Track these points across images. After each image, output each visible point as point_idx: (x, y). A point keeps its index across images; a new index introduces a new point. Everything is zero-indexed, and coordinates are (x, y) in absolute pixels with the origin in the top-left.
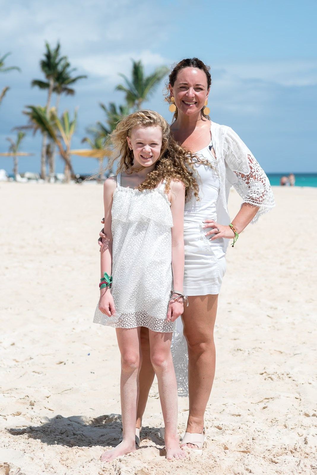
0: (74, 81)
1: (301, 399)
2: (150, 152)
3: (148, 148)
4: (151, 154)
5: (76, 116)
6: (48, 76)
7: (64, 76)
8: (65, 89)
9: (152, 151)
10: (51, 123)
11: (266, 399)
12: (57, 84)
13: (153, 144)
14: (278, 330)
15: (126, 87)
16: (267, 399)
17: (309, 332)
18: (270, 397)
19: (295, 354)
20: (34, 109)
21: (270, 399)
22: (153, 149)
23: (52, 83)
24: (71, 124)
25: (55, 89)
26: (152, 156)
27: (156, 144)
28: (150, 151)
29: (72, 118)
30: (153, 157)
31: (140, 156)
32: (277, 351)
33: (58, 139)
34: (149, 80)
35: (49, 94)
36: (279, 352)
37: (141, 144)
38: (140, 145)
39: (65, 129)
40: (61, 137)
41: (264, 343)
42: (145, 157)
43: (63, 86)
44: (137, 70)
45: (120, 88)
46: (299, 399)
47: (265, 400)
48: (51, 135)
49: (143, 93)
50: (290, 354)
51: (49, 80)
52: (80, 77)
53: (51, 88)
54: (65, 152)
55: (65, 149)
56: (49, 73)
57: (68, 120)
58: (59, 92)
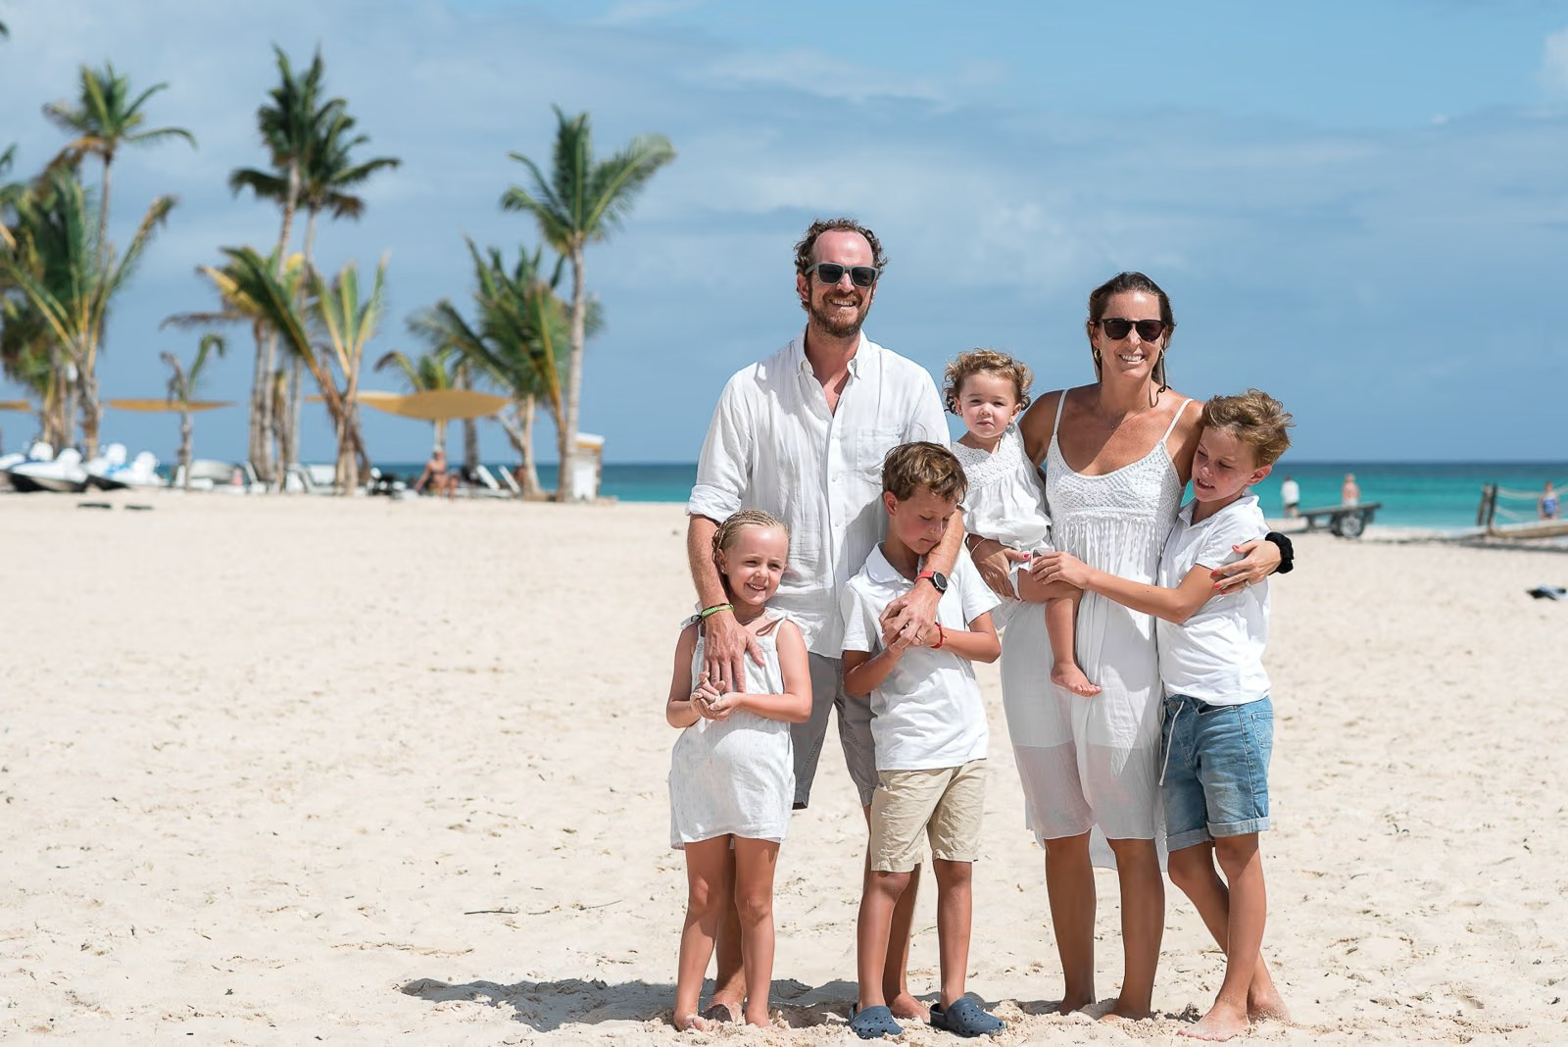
0: (362, 173)
1: (1413, 939)
5: (380, 280)
6: (281, 158)
7: (331, 157)
8: (333, 198)
11: (1341, 941)
12: (308, 182)
14: (1287, 836)
15: (535, 196)
16: (1344, 941)
17: (1360, 839)
18: (1349, 938)
19: (1353, 875)
20: (244, 255)
21: (1350, 941)
23: (295, 179)
24: (361, 317)
25: (305, 200)
29: (367, 289)
32: (1309, 872)
33: (318, 355)
34: (607, 173)
35: (287, 212)
36: (1314, 873)
39: (342, 325)
40: (328, 350)
43: (330, 188)
44: (570, 141)
45: (512, 201)
46: (1409, 941)
47: (1340, 943)
49: (586, 214)
50: (1341, 876)
51: (287, 171)
52: (378, 164)
53: (293, 194)
54: (342, 398)
55: (342, 387)
56: (286, 146)
57: (354, 298)
58: (313, 208)
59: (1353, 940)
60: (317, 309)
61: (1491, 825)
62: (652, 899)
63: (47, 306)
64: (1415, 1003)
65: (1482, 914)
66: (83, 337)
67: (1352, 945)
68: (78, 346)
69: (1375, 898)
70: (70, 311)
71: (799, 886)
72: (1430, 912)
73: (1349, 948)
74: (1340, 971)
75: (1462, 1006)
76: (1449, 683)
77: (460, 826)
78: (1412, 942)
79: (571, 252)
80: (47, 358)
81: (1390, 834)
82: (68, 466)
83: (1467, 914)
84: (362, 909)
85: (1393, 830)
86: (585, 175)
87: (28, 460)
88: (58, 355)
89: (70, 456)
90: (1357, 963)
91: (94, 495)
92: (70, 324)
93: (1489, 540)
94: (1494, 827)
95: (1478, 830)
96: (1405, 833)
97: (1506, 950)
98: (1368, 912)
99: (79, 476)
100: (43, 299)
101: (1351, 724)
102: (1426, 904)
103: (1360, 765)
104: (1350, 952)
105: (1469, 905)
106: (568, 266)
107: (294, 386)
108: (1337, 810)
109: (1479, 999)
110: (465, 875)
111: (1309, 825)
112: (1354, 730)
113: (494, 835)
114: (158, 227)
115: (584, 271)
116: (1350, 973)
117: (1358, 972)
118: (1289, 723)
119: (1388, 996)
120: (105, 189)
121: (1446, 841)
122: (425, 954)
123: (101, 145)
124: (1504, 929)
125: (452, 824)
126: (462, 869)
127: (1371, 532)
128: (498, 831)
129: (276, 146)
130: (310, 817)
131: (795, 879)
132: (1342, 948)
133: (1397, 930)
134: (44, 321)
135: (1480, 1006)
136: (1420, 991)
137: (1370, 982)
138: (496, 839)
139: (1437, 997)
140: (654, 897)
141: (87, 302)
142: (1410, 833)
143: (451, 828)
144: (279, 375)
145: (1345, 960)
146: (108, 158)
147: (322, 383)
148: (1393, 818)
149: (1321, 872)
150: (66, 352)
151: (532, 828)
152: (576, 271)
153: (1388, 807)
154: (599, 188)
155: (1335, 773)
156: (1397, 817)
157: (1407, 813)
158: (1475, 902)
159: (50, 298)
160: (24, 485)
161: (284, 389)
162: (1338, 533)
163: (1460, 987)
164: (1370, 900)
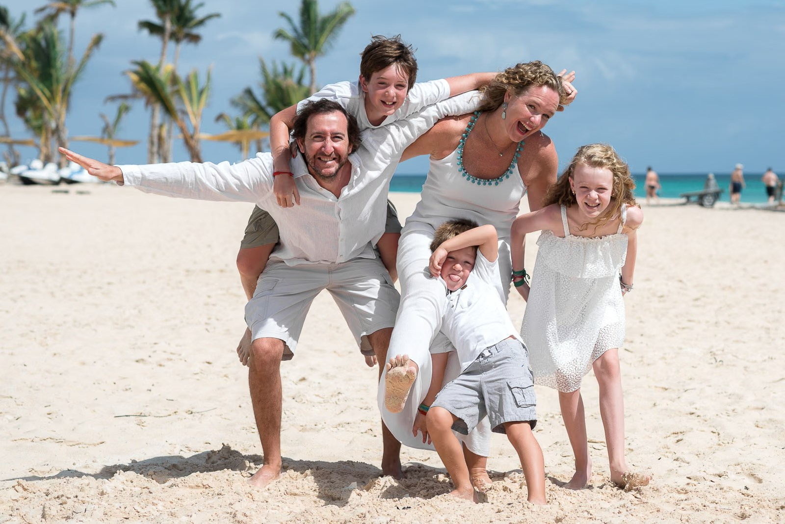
0: (201, 22)
1: (720, 432)
2: (596, 199)
3: (594, 194)
4: (598, 201)
5: (209, 78)
6: (161, 14)
7: (187, 14)
8: (188, 35)
9: (599, 198)
10: (168, 89)
11: (674, 433)
12: (175, 28)
13: (601, 189)
14: (649, 365)
15: (290, 33)
16: (676, 433)
17: (693, 367)
18: (679, 432)
19: (686, 389)
20: (143, 65)
21: (679, 434)
22: (601, 195)
23: (169, 26)
24: (201, 93)
25: (175, 37)
26: (599, 204)
27: (605, 189)
28: (597, 197)
29: (202, 82)
30: (600, 206)
31: (585, 204)
32: (660, 388)
33: (180, 115)
34: (325, 21)
35: (164, 42)
36: (663, 388)
37: (586, 189)
38: (584, 190)
39: (191, 100)
40: (185, 113)
41: (639, 378)
42: (591, 205)
43: (186, 30)
45: (280, 35)
46: (717, 434)
47: (673, 435)
48: (168, 110)
49: (316, 43)
50: (679, 390)
51: (164, 22)
52: (210, 17)
53: (167, 33)
54: (192, 137)
55: (191, 132)
56: (164, 9)
57: (197, 85)
58: (178, 40)
59: (681, 433)
60: (178, 92)
61: (773, 358)
62: (240, 407)
63: (40, 90)
64: (717, 479)
65: (765, 415)
66: (58, 106)
67: (680, 437)
68: (56, 111)
69: (697, 406)
70: (52, 92)
71: (337, 398)
72: (731, 413)
73: (677, 439)
74: (669, 455)
75: (749, 482)
76: (753, 278)
77: (143, 360)
78: (719, 434)
79: (309, 62)
80: (41, 117)
81: (712, 363)
82: (51, 172)
83: (756, 415)
84: (50, 414)
85: (713, 361)
86: (315, 22)
87: (29, 169)
88: (47, 116)
89: (52, 167)
90: (682, 450)
91: (63, 186)
92: (51, 99)
93: (780, 208)
94: (775, 359)
95: (765, 361)
96: (721, 363)
97: (779, 440)
98: (693, 414)
99: (56, 178)
100: (37, 85)
101: (697, 300)
102: (730, 408)
103: (699, 322)
104: (678, 441)
105: (757, 409)
106: (307, 70)
107: (169, 132)
108: (680, 349)
109: (760, 476)
110: (130, 391)
111: (664, 358)
112: (698, 303)
113: (160, 365)
114: (95, 50)
115: (316, 72)
116: (675, 457)
117: (681, 456)
118: (662, 299)
119: (698, 474)
120: (72, 31)
121: (746, 368)
122: (71, 446)
123: (68, 8)
124: (779, 425)
125: (137, 358)
126: (128, 388)
127: (719, 204)
128: (163, 363)
129: (159, 8)
130: (55, 354)
131: (336, 393)
132: (674, 439)
133: (710, 426)
134: (38, 98)
135: (760, 481)
136: (721, 470)
137: (688, 463)
138: (162, 368)
139: (732, 476)
140: (242, 405)
141: (61, 87)
142: (724, 363)
143: (137, 361)
144: (161, 126)
145: (674, 447)
146: (73, 14)
147: (182, 130)
148: (714, 354)
149: (667, 387)
150: (50, 114)
151: (185, 361)
152: (312, 72)
153: (712, 347)
154: (322, 29)
155: (684, 326)
156: (717, 353)
157: (723, 350)
158: (762, 407)
159: (41, 86)
160: (27, 182)
161: (164, 133)
162: (701, 205)
163: (747, 467)
164: (694, 406)
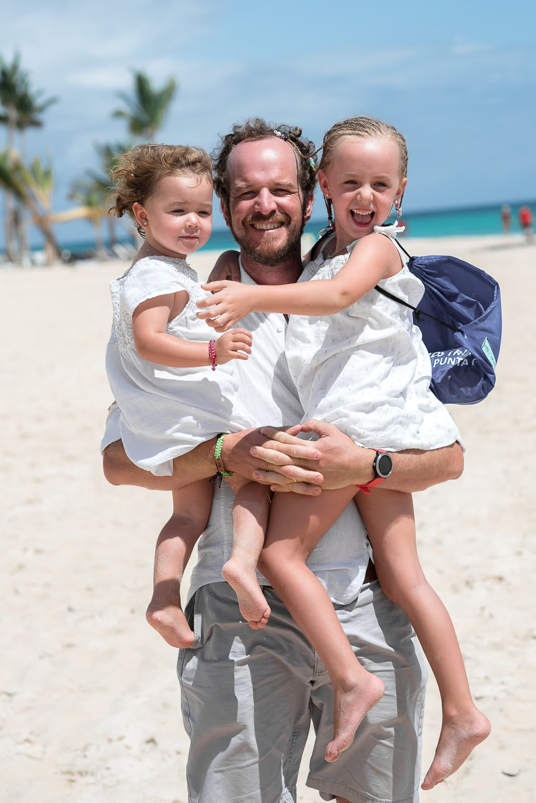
10: (16, 178)
44: (141, 83)
45: (118, 114)
48: (19, 195)
53: (13, 122)
147: (35, 213)
